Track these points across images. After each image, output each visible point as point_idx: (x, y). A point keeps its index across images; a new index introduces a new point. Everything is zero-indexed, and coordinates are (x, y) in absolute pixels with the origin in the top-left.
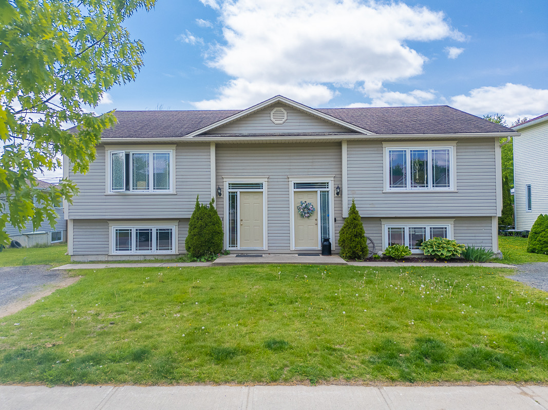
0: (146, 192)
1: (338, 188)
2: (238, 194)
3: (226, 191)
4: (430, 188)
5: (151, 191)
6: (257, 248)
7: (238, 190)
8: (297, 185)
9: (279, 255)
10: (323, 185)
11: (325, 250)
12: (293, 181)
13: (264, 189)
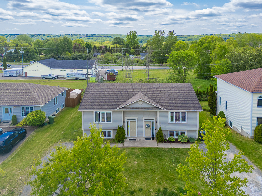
0: (104, 122)
1: (156, 121)
2: (129, 122)
3: (126, 121)
4: (181, 122)
5: (106, 122)
6: (134, 136)
7: (129, 121)
8: (146, 120)
9: (140, 139)
10: (153, 120)
11: (153, 138)
12: (144, 119)
13: (136, 121)
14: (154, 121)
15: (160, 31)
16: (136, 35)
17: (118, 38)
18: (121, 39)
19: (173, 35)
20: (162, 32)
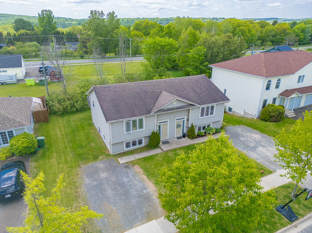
0: (136, 131)
1: (188, 119)
3: (158, 125)
4: (209, 116)
5: (138, 130)
6: (166, 138)
7: (161, 124)
8: (177, 120)
9: (172, 140)
10: (183, 118)
11: (184, 136)
12: (176, 118)
13: (168, 123)
14: (185, 120)
15: (97, 11)
16: (52, 16)
17: (22, 20)
18: (25, 21)
19: (114, 17)
20: (101, 12)
